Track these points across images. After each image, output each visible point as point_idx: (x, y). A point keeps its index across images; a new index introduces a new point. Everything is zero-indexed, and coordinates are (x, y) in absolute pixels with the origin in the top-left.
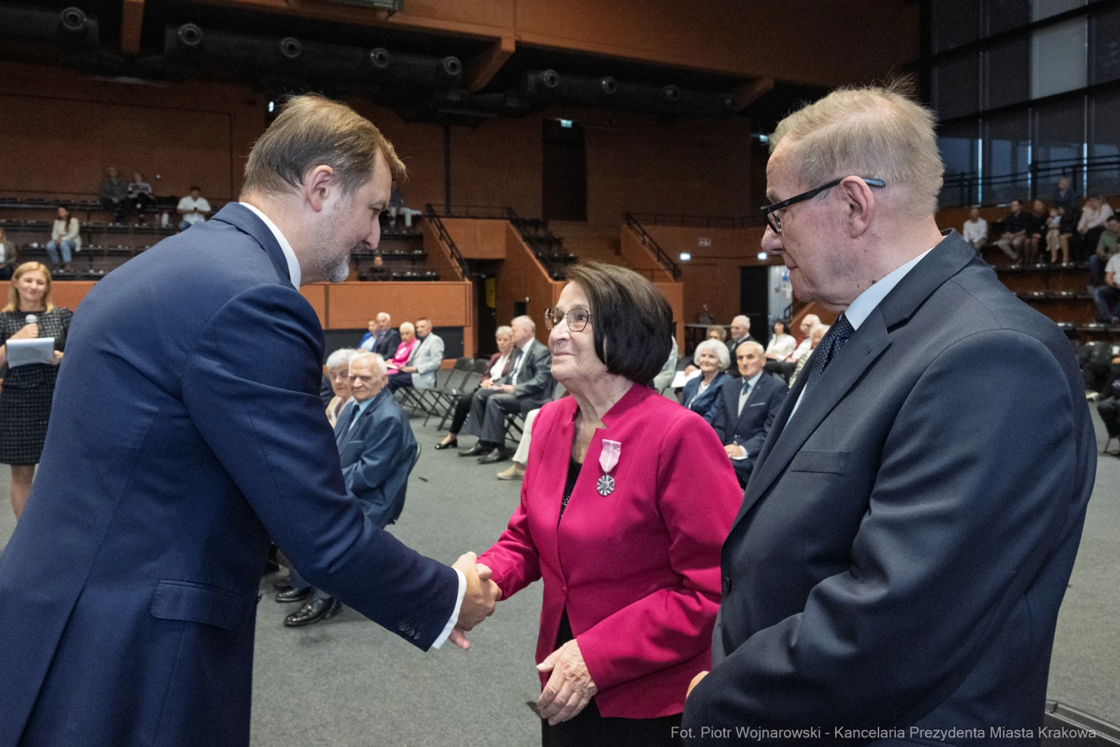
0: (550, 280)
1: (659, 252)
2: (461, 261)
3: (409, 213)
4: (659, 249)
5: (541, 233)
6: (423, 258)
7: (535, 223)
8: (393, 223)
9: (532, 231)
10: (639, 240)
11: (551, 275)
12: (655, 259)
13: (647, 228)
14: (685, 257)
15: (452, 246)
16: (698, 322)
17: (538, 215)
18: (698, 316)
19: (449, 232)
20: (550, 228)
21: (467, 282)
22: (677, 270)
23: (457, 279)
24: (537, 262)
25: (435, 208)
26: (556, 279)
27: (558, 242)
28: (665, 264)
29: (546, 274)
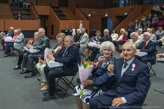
0: (59, 20)
1: (84, 14)
2: (38, 15)
3: (27, 4)
4: (84, 13)
5: (58, 10)
6: (30, 14)
7: (57, 8)
8: (24, 7)
9: (56, 9)
10: (79, 11)
11: (59, 19)
12: (83, 15)
13: (81, 9)
14: (89, 15)
15: (36, 12)
16: (92, 30)
17: (57, 6)
18: (92, 28)
19: (36, 9)
20: (60, 8)
21: (39, 20)
22: (88, 18)
23: (37, 19)
24: (56, 16)
25: (33, 3)
26: (60, 20)
27: (62, 11)
28: (85, 17)
29: (58, 18)
